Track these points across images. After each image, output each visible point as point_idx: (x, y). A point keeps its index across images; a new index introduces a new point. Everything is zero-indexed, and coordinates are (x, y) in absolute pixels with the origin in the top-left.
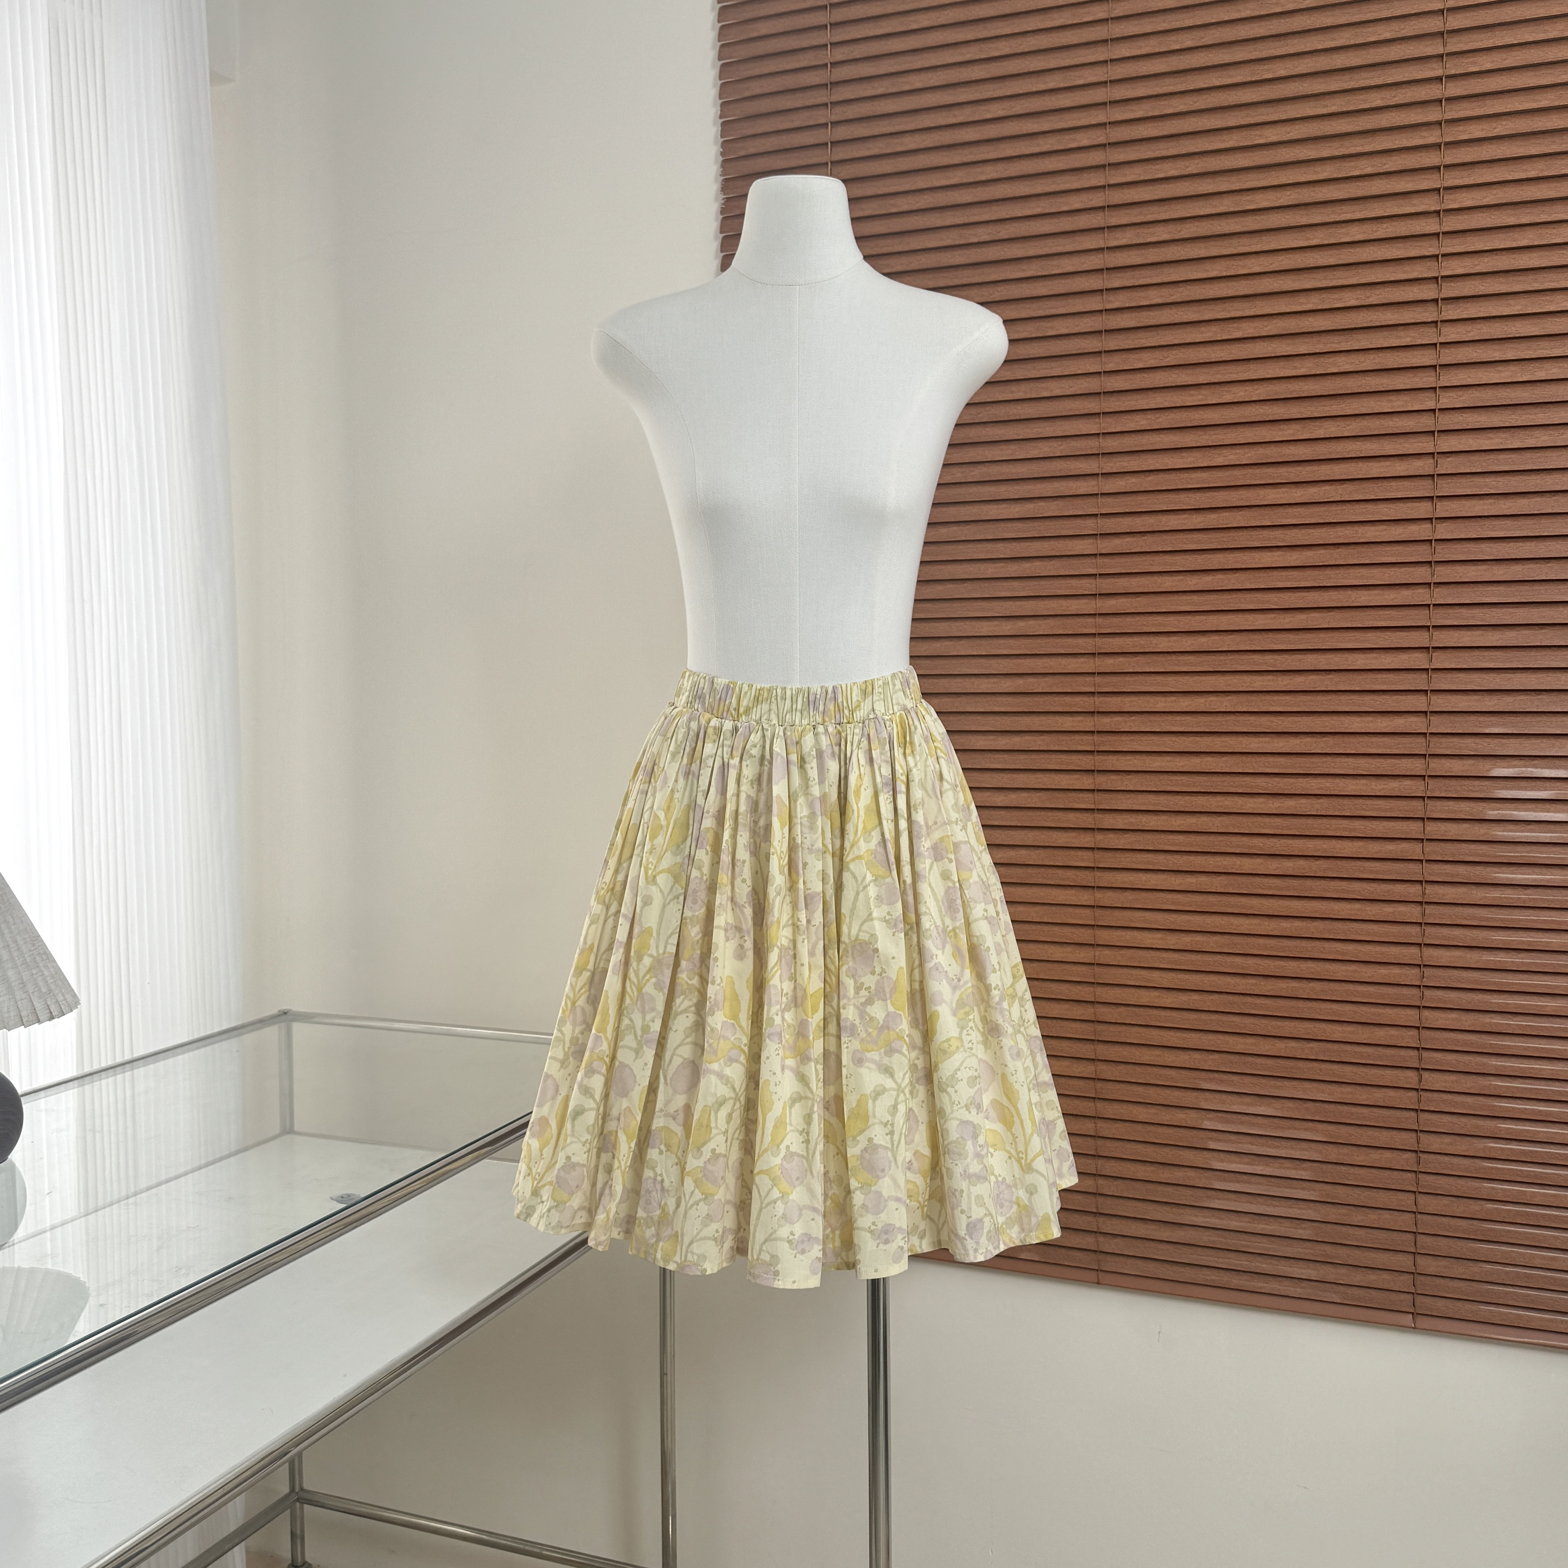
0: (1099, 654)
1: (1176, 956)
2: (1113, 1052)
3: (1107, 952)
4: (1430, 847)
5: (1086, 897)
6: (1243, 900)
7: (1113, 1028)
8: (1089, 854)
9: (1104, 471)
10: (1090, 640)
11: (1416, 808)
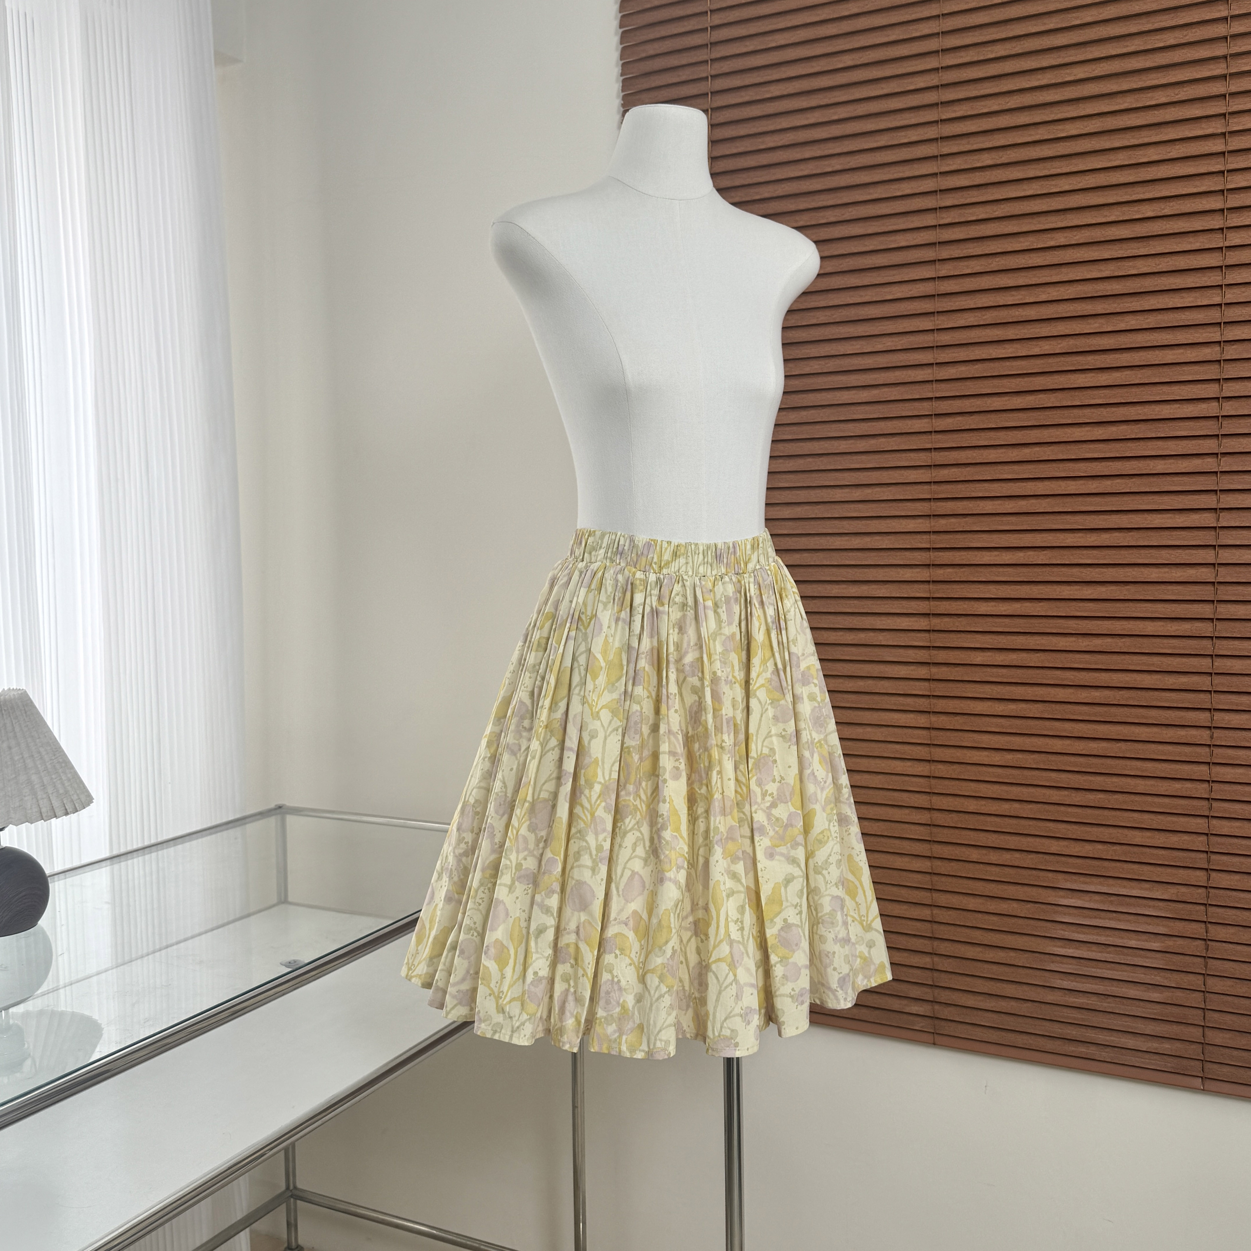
0: (934, 515)
1: (1000, 771)
2: (946, 851)
3: (940, 766)
4: (1217, 680)
5: (923, 721)
6: (1057, 724)
7: (946, 831)
8: (926, 684)
9: (938, 361)
10: (926, 505)
11: (1206, 646)
